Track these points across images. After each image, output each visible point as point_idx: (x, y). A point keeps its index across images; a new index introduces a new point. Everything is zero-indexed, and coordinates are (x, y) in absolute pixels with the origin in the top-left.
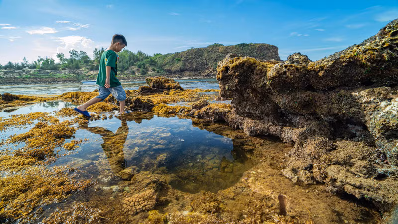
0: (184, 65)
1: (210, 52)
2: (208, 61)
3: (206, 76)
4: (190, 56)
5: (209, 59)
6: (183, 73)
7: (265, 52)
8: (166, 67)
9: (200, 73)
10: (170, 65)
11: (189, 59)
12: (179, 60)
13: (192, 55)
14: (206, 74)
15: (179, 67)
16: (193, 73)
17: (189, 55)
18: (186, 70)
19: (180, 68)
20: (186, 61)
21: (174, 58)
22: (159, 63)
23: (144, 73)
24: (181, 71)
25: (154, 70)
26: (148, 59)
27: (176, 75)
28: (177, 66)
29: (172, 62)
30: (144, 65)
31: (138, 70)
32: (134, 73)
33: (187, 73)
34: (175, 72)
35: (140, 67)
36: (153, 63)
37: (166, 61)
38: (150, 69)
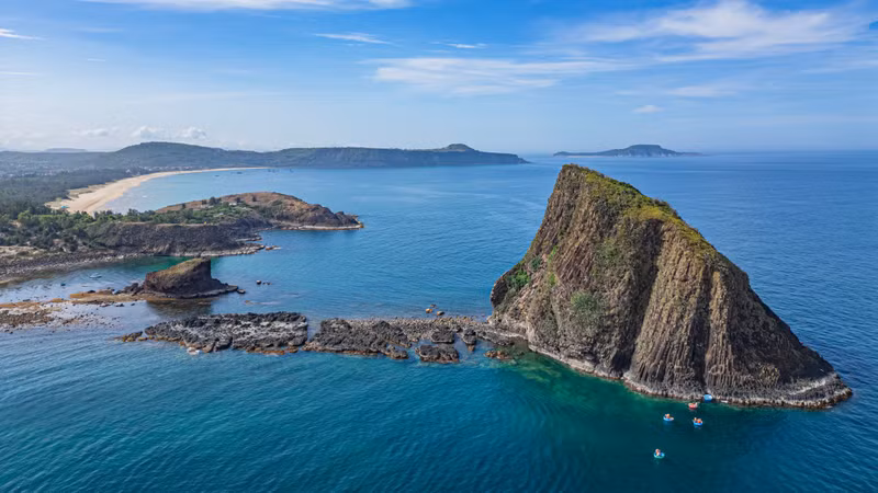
0: (121, 240)
1: (147, 229)
2: (145, 238)
4: (127, 232)
6: (120, 248)
8: (99, 240)
9: (137, 248)
10: (105, 237)
11: (127, 235)
12: (115, 234)
13: (129, 231)
15: (115, 242)
16: (129, 248)
18: (123, 245)
19: (116, 244)
20: (123, 235)
21: (109, 230)
22: (89, 234)
23: (73, 249)
24: (117, 247)
25: (85, 244)
26: (75, 228)
27: (112, 252)
28: (111, 241)
29: (107, 234)
30: (72, 238)
31: (65, 245)
32: (61, 250)
33: (124, 248)
34: (110, 247)
35: (66, 241)
36: (82, 234)
37: (100, 232)
38: (80, 242)
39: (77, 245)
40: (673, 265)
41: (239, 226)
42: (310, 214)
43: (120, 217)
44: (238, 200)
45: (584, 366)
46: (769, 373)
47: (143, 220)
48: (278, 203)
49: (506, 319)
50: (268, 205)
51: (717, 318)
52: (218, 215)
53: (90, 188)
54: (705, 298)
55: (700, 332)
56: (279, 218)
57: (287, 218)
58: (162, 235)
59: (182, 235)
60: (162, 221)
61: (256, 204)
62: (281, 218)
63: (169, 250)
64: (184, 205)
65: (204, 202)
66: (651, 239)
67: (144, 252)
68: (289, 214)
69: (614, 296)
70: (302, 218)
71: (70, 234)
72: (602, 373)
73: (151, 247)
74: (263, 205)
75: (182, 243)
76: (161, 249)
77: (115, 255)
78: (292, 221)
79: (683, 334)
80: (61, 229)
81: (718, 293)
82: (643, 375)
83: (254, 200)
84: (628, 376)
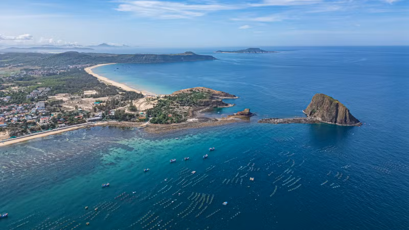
40: (341, 109)
42: (223, 94)
45: (330, 123)
46: (354, 122)
48: (209, 91)
49: (313, 118)
51: (347, 115)
54: (346, 113)
55: (346, 118)
66: (337, 105)
69: (334, 114)
72: (333, 123)
79: (344, 118)
81: (347, 113)
82: (339, 123)
83: (202, 90)
84: (337, 124)
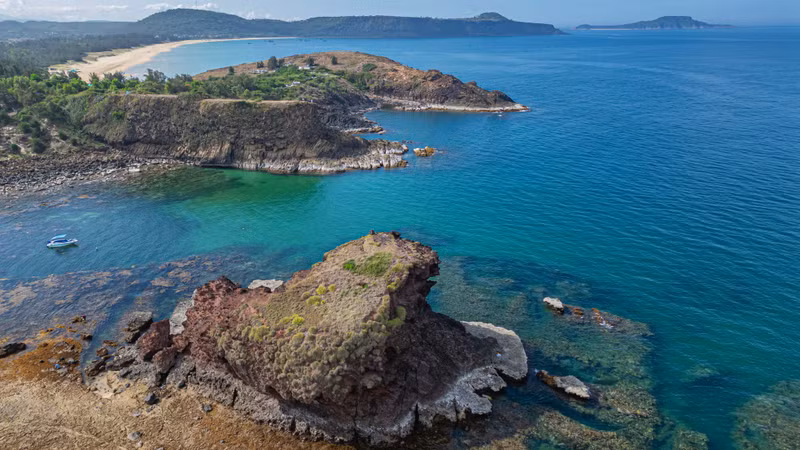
0: (132, 131)
1: (182, 109)
2: (179, 129)
3: (177, 158)
4: (144, 114)
5: (181, 126)
6: (132, 147)
7: (281, 120)
8: (93, 129)
9: (167, 149)
10: (102, 124)
11: (143, 120)
12: (120, 117)
13: (146, 112)
14: (177, 154)
15: (122, 135)
16: (152, 149)
17: (141, 112)
18: (138, 140)
19: (124, 138)
20: (135, 121)
21: (108, 109)
22: (73, 116)
23: (40, 148)
24: (127, 144)
25: (64, 137)
26: (45, 103)
27: (117, 155)
28: (116, 132)
29: (105, 118)
30: (37, 125)
31: (24, 139)
32: (16, 150)
33: (140, 148)
34: (114, 144)
35: (27, 130)
36: (58, 116)
37: (91, 114)
38: (54, 133)
39: (49, 140)
41: (331, 103)
42: (431, 86)
43: (134, 84)
44: (311, 62)
47: (174, 91)
48: (370, 67)
50: (357, 69)
52: (293, 84)
53: (114, 52)
56: (377, 91)
57: (390, 91)
58: (212, 125)
59: (254, 124)
60: (210, 93)
61: (338, 68)
62: (381, 90)
63: (232, 156)
64: (232, 70)
65: (261, 66)
67: (182, 158)
68: (394, 85)
70: (417, 92)
71: (35, 117)
73: (194, 148)
74: (350, 70)
75: (256, 141)
76: (214, 153)
77: (122, 164)
78: (401, 96)
80: (18, 105)
83: (335, 62)
